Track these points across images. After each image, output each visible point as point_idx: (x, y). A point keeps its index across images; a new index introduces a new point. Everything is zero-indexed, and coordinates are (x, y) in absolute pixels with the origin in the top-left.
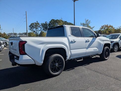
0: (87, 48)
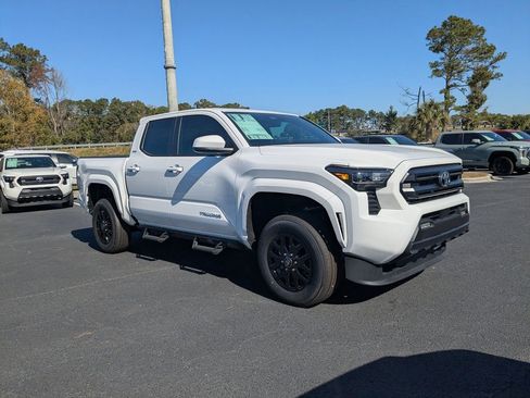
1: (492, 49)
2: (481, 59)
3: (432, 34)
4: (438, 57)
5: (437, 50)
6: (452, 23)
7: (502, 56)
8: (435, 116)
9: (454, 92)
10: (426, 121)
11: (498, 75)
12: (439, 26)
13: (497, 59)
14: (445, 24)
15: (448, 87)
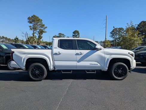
0: (79, 61)
1: (44, 25)
2: (42, 27)
3: (29, 18)
4: (31, 25)
5: (31, 23)
6: (34, 16)
7: (46, 28)
8: (33, 41)
9: (35, 34)
10: (31, 41)
11: (46, 32)
12: (31, 17)
13: (45, 28)
14: (32, 16)
15: (34, 33)
